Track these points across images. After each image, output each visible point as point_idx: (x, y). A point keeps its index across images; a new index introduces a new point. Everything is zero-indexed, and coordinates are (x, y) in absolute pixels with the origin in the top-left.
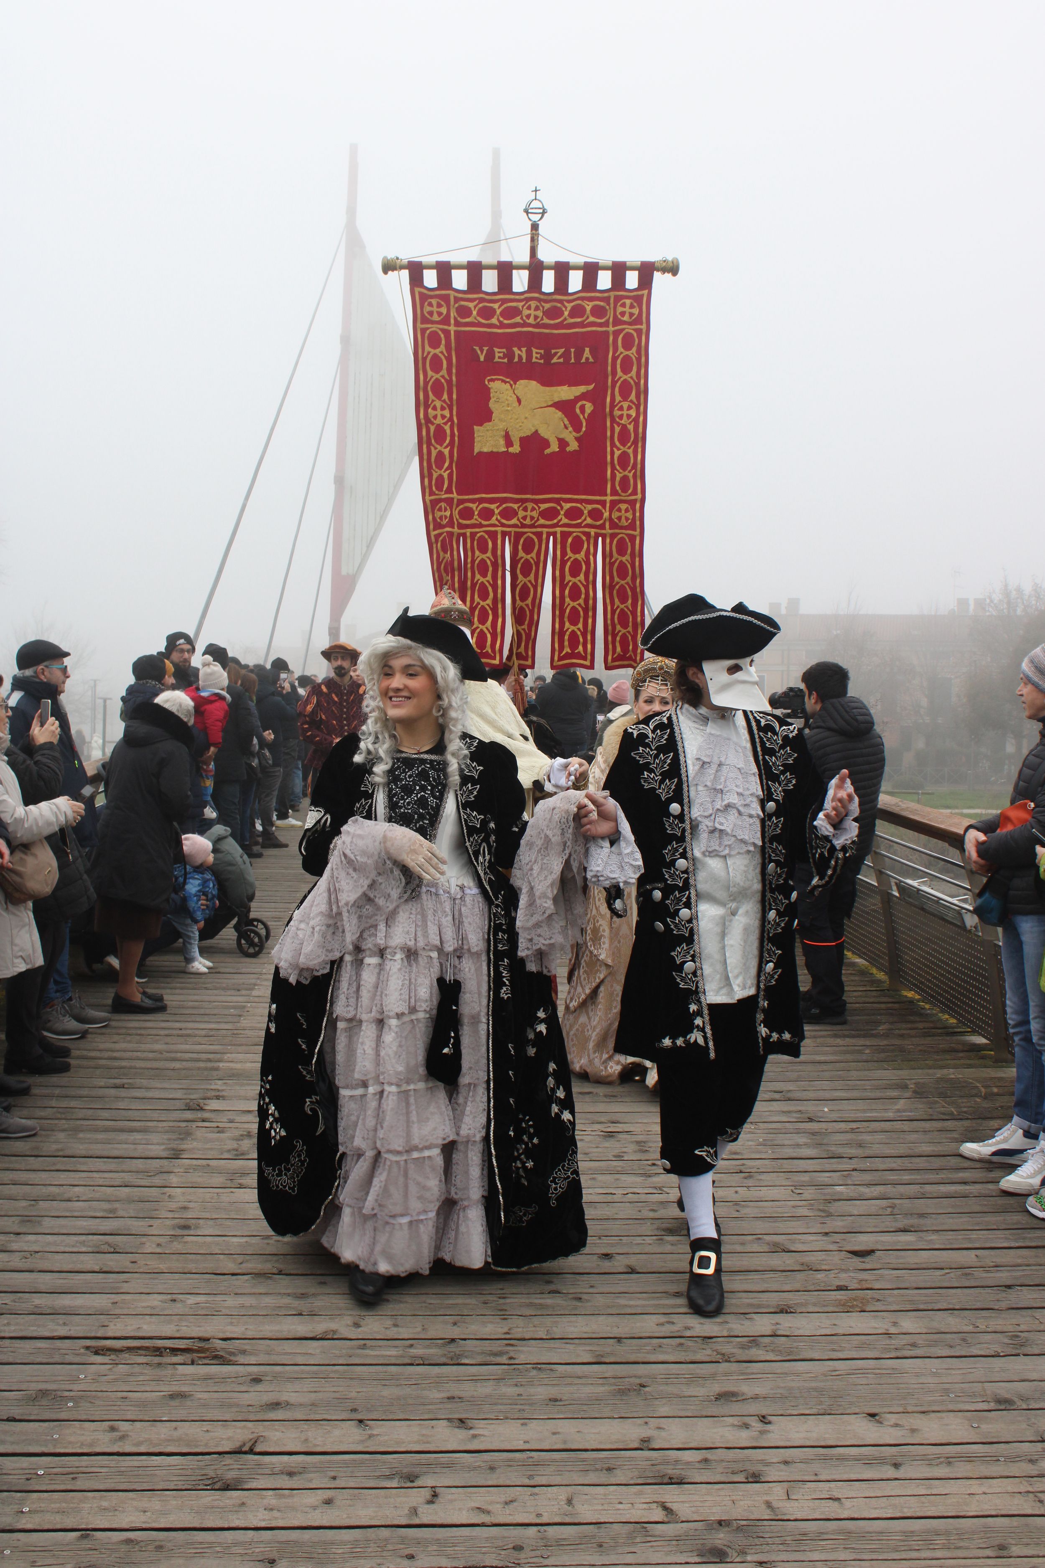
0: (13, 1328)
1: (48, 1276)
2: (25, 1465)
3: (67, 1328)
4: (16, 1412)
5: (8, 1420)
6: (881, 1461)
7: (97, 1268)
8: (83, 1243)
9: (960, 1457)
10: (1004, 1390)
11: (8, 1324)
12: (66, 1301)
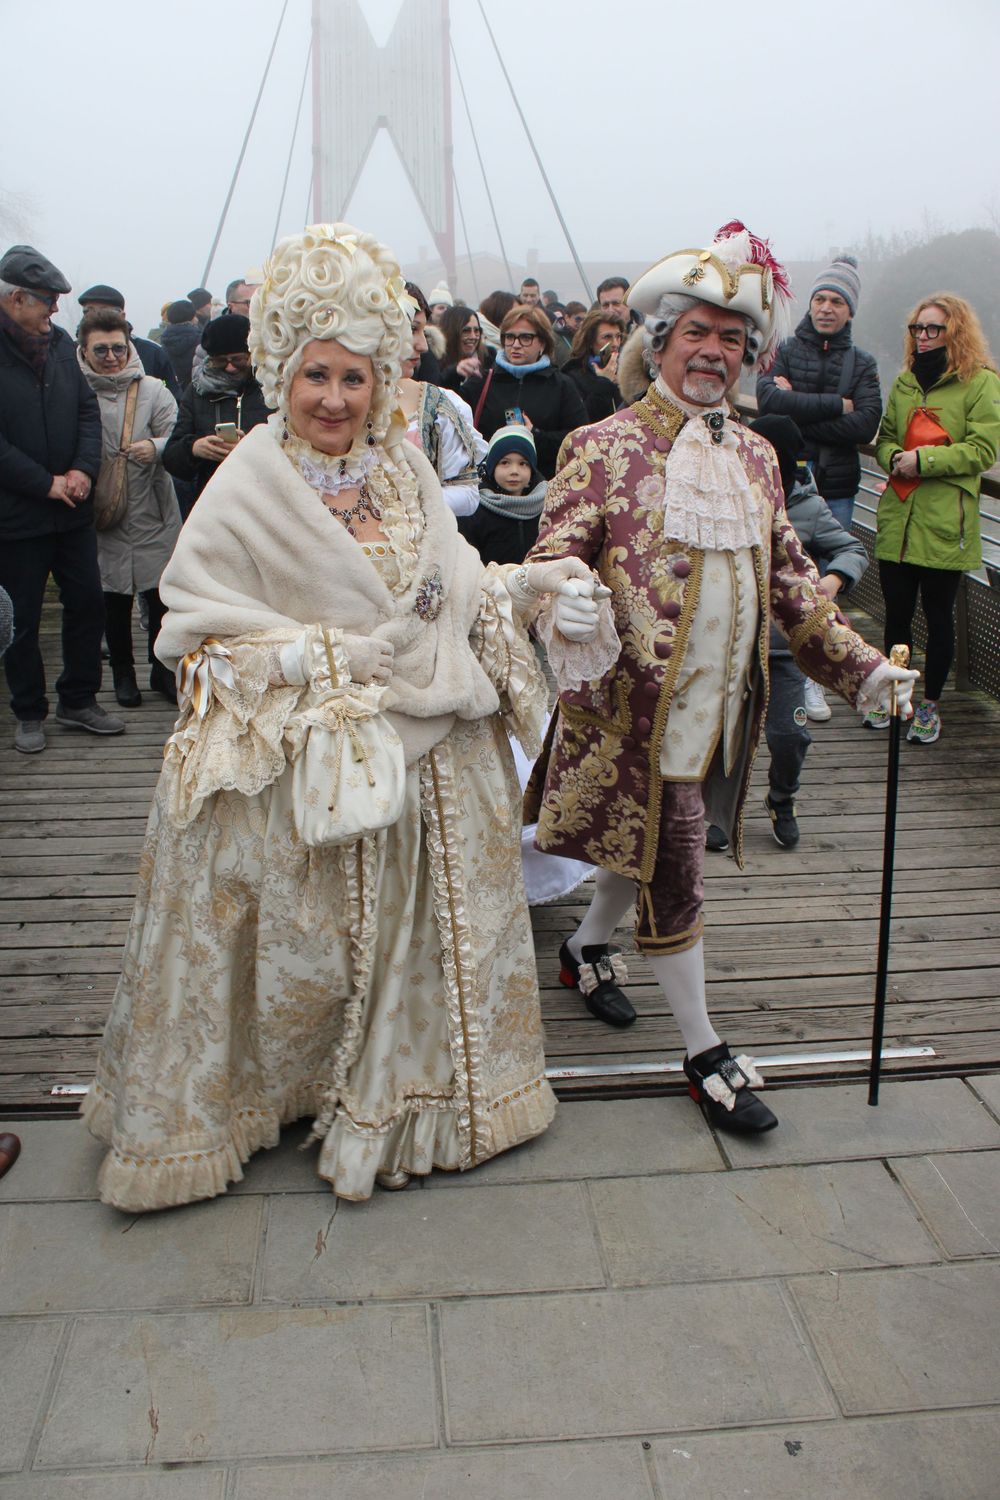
0: (92, 812)
1: (116, 776)
2: (109, 904)
3: (132, 811)
4: (99, 868)
5: (94, 874)
6: (735, 887)
7: (152, 769)
8: (140, 752)
9: (792, 883)
10: (827, 839)
11: (89, 810)
12: (131, 792)
